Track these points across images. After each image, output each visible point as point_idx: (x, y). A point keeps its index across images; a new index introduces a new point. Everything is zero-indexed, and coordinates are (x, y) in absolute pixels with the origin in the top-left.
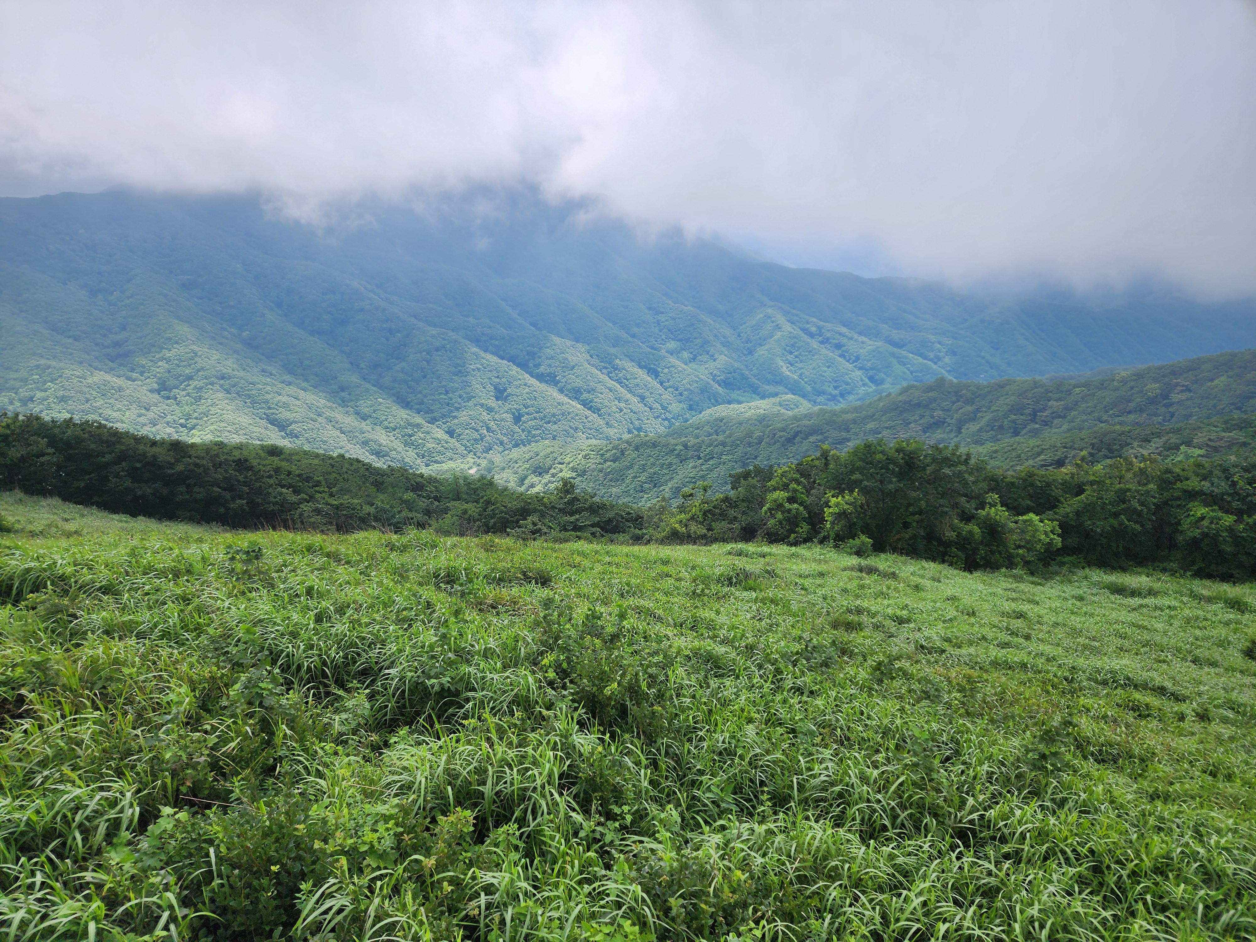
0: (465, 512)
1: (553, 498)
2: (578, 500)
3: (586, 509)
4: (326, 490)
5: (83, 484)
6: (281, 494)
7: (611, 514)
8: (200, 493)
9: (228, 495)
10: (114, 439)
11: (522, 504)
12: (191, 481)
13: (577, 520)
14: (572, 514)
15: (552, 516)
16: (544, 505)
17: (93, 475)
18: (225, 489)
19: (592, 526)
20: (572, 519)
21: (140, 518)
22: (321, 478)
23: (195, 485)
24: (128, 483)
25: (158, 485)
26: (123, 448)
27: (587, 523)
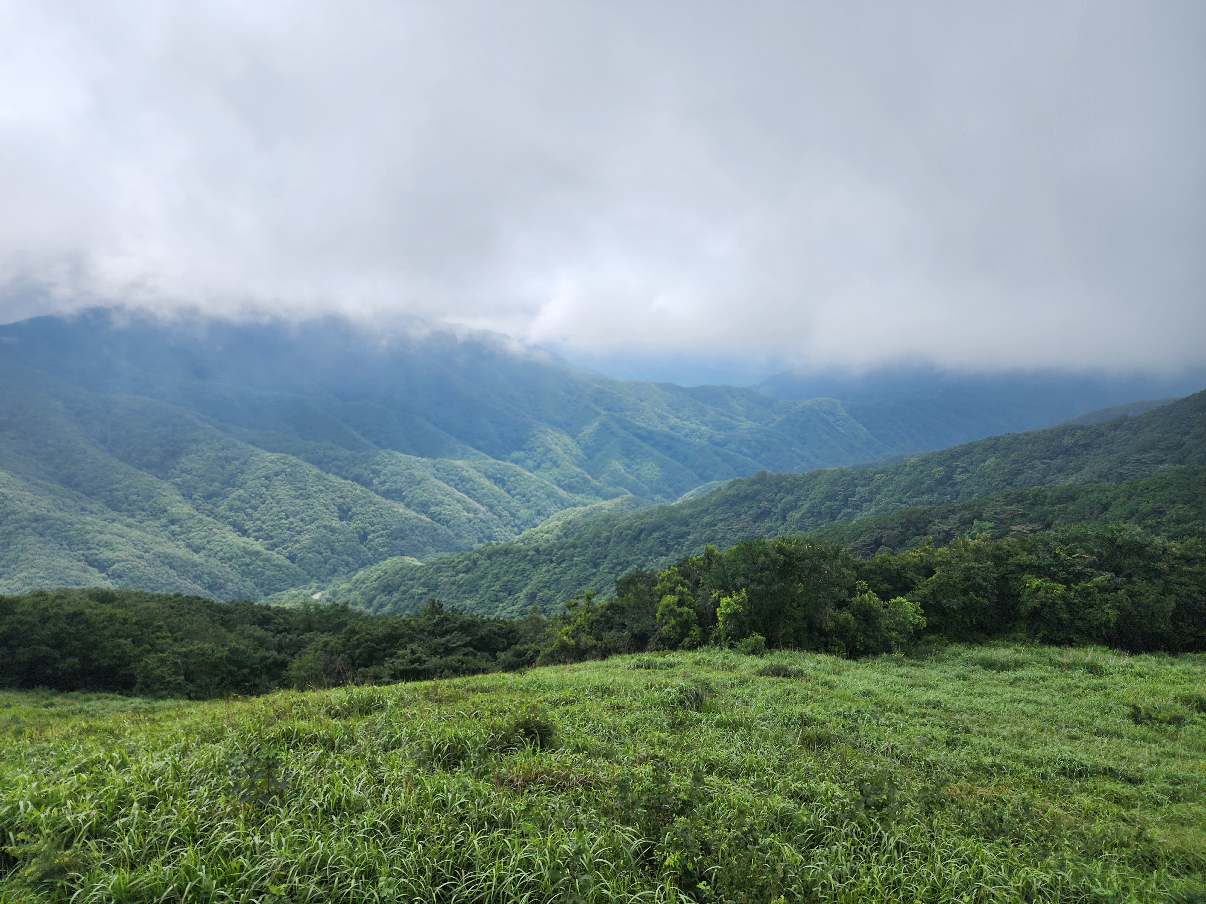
0: (326, 644)
1: (421, 621)
2: (448, 620)
3: (456, 629)
4: (169, 634)
6: (119, 646)
7: (483, 632)
9: (57, 654)
11: (389, 630)
12: (15, 642)
13: (448, 641)
14: (443, 635)
15: (421, 640)
16: (413, 629)
18: (53, 647)
19: (465, 646)
20: (443, 640)
22: (162, 623)
27: (459, 643)
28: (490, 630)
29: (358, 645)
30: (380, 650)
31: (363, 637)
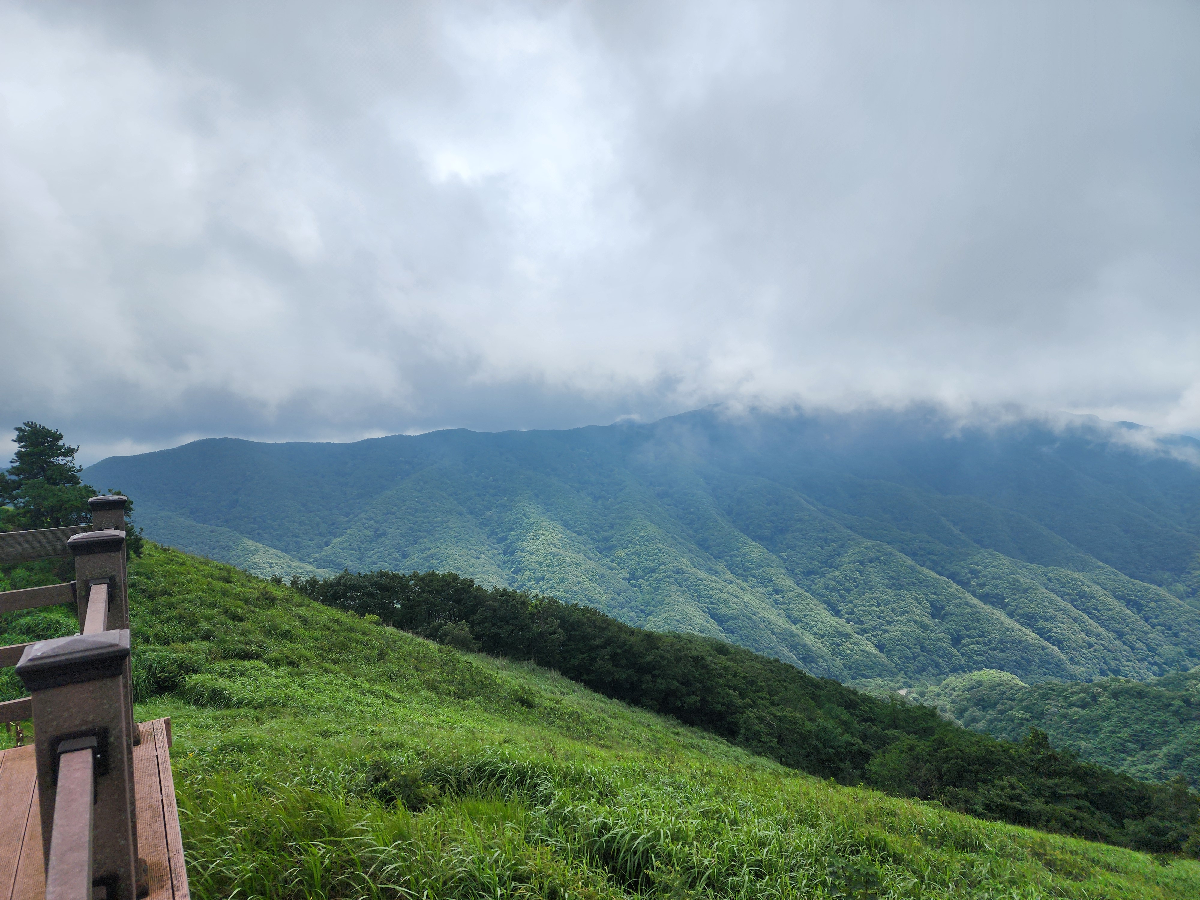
1: (1023, 751)
2: (1056, 760)
3: (1068, 774)
4: (768, 696)
5: (577, 663)
6: (728, 695)
8: (662, 684)
9: (684, 690)
10: (604, 626)
11: (984, 752)
12: (656, 672)
13: (1056, 785)
14: (1050, 776)
15: (1022, 774)
16: (1012, 758)
17: (585, 655)
18: (682, 684)
19: (1078, 796)
20: (1050, 782)
21: (615, 700)
23: (659, 676)
24: (610, 666)
25: (631, 671)
26: (610, 634)
27: (1071, 791)
28: (1114, 788)
29: (947, 760)
30: (971, 771)
31: (953, 751)
